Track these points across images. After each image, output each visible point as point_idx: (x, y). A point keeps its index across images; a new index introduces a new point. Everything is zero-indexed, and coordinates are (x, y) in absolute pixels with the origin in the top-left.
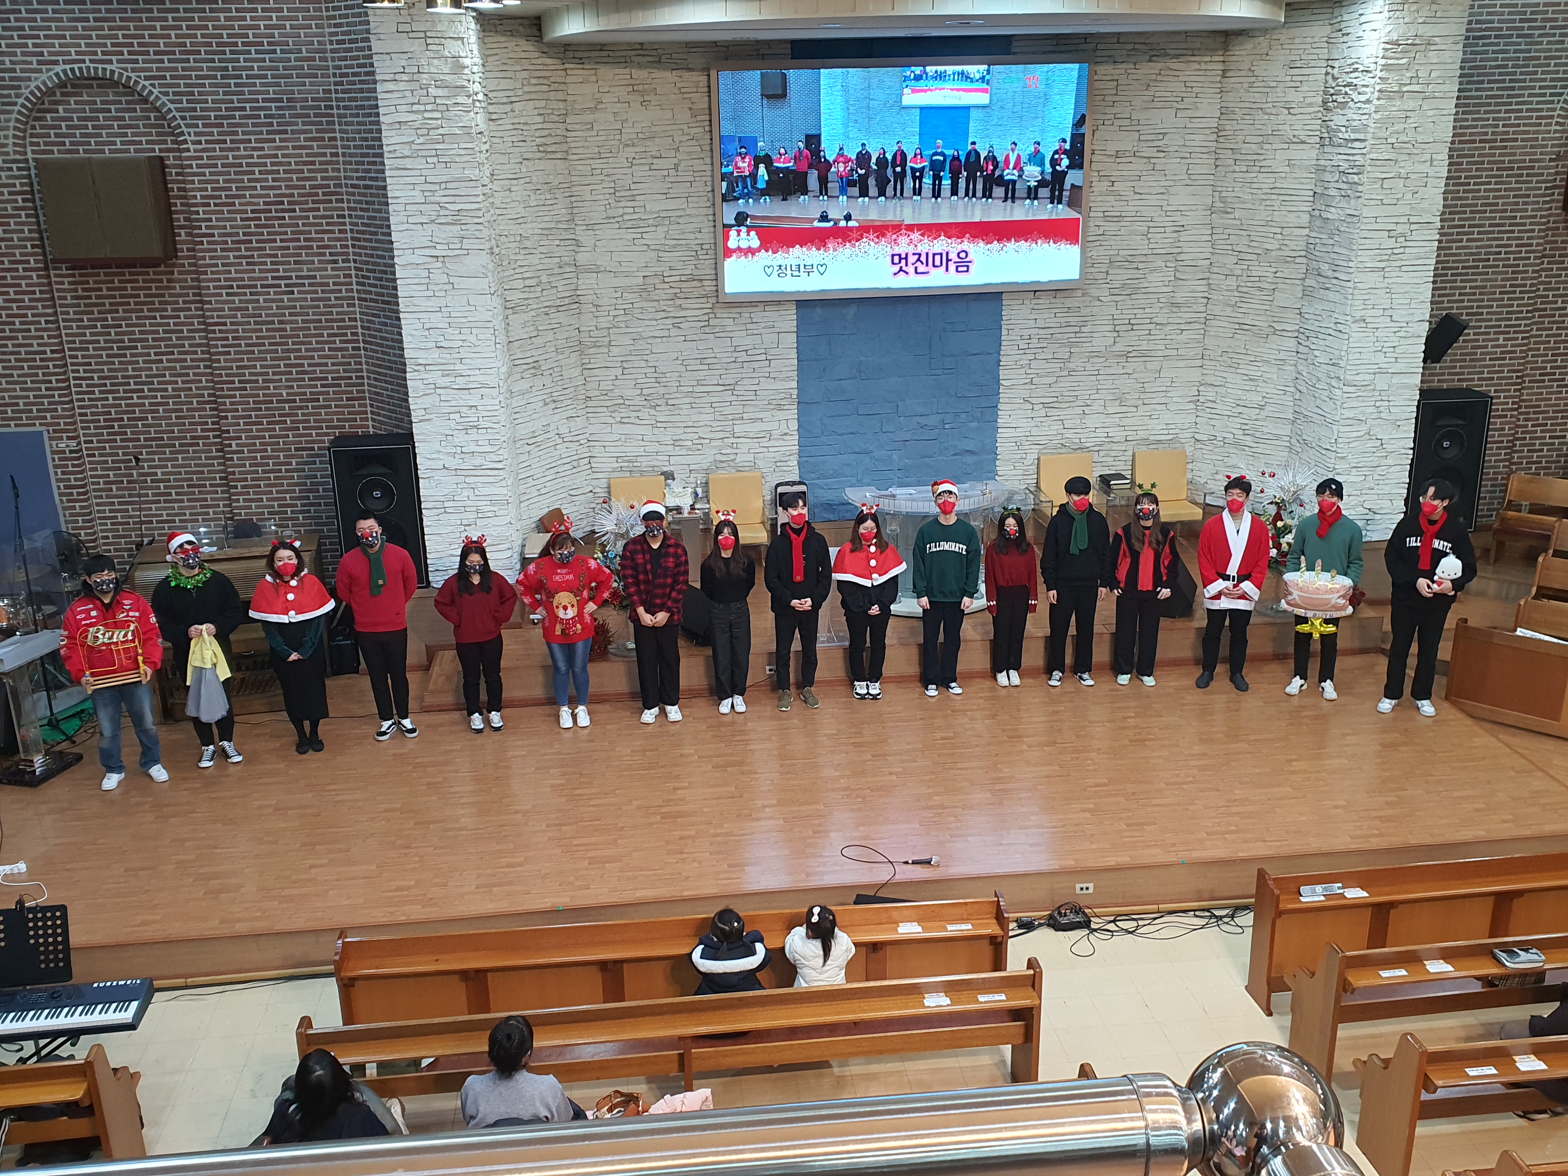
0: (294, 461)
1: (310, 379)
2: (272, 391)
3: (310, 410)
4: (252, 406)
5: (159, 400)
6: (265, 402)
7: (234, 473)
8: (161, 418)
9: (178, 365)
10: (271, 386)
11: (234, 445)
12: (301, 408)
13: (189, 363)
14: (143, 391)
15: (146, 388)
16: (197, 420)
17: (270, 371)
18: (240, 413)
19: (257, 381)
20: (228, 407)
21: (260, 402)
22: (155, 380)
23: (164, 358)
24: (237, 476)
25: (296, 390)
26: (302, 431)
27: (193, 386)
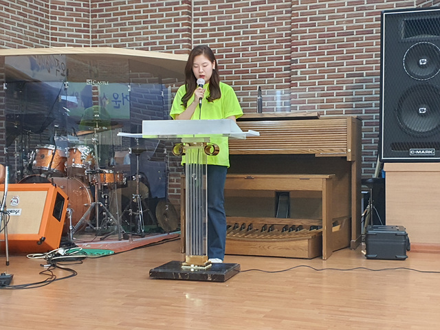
0: (345, 86)
1: (368, 14)
2: (335, 26)
3: (364, 41)
4: (317, 39)
5: (250, 40)
6: (328, 36)
7: (295, 97)
8: (248, 55)
9: (267, 11)
10: (335, 21)
11: (299, 73)
12: (357, 39)
13: (275, 10)
14: (239, 33)
15: (242, 31)
16: (275, 55)
17: (336, 9)
18: (308, 46)
19: (324, 18)
20: (299, 41)
21: (324, 36)
22: (249, 24)
23: (258, 6)
24: (298, 99)
25: (354, 24)
26: (354, 60)
27: (276, 28)
